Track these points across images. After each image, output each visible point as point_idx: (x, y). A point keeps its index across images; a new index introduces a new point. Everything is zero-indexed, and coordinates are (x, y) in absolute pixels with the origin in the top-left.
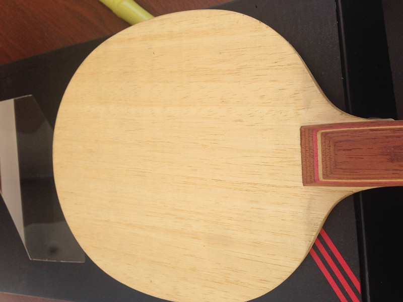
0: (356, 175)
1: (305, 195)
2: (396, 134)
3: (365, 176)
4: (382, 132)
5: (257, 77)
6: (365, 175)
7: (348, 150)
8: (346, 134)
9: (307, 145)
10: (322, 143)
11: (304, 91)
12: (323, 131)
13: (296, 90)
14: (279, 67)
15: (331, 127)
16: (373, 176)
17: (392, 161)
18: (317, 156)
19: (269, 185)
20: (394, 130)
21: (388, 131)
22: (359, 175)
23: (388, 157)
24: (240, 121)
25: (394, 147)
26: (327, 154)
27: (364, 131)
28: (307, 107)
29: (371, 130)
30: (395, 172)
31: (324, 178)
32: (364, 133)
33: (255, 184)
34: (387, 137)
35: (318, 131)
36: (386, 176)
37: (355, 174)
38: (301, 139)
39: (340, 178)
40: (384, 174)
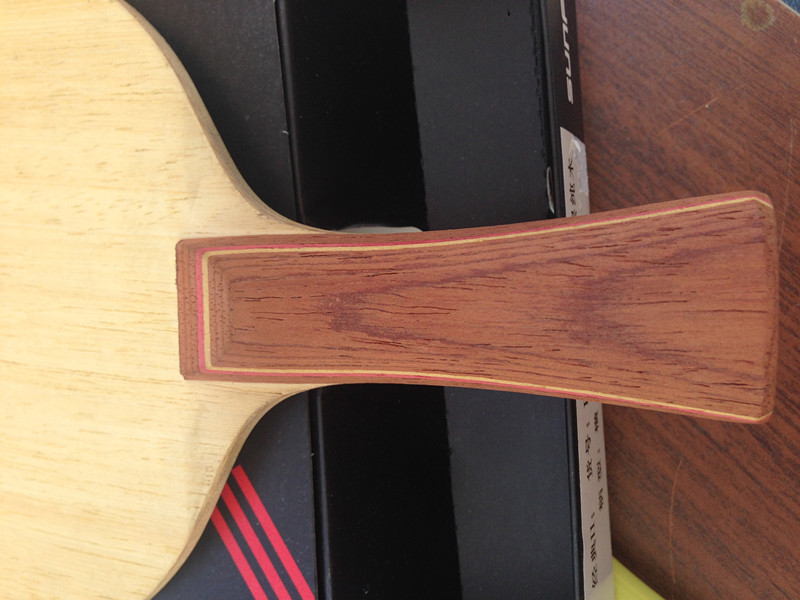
0: (272, 357)
1: (188, 400)
2: (348, 267)
3: (289, 362)
4: (323, 259)
5: (90, 117)
6: (288, 358)
7: (255, 300)
8: (254, 262)
9: (186, 285)
10: (210, 282)
11: (187, 156)
12: (213, 253)
13: (171, 154)
14: (135, 97)
15: (232, 244)
16: (305, 361)
17: (337, 327)
18: (202, 312)
19: (116, 377)
20: (346, 257)
21: (335, 259)
22: (279, 358)
23: (330, 319)
24: (56, 221)
25: (342, 296)
26: (218, 307)
27: (288, 256)
28: (193, 194)
29: (304, 255)
30: (344, 352)
31: (214, 364)
32: (290, 260)
33: (89, 374)
34: (330, 272)
35: (203, 253)
36: (329, 361)
37: (268, 355)
38: (177, 270)
39: (243, 365)
40: (325, 358)
